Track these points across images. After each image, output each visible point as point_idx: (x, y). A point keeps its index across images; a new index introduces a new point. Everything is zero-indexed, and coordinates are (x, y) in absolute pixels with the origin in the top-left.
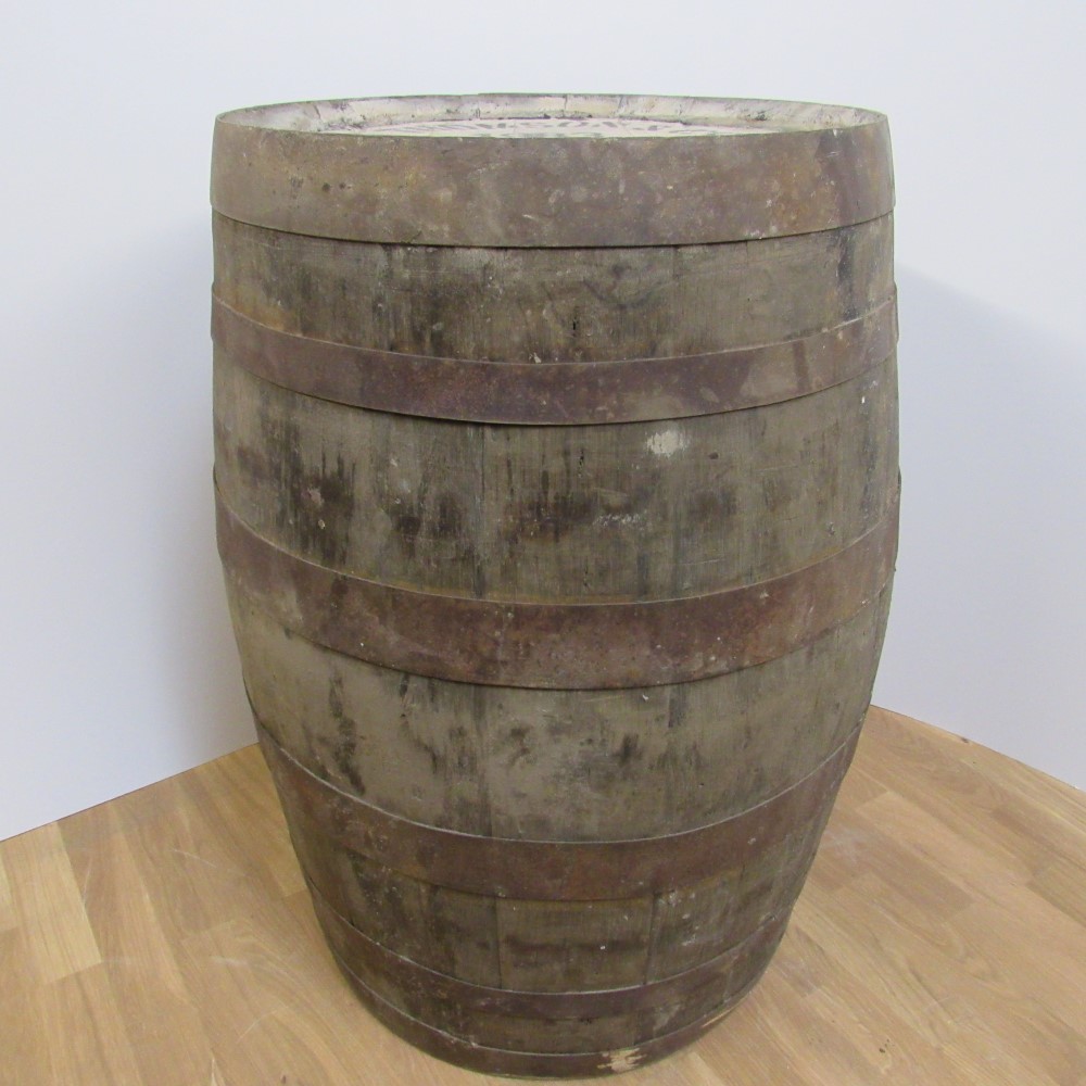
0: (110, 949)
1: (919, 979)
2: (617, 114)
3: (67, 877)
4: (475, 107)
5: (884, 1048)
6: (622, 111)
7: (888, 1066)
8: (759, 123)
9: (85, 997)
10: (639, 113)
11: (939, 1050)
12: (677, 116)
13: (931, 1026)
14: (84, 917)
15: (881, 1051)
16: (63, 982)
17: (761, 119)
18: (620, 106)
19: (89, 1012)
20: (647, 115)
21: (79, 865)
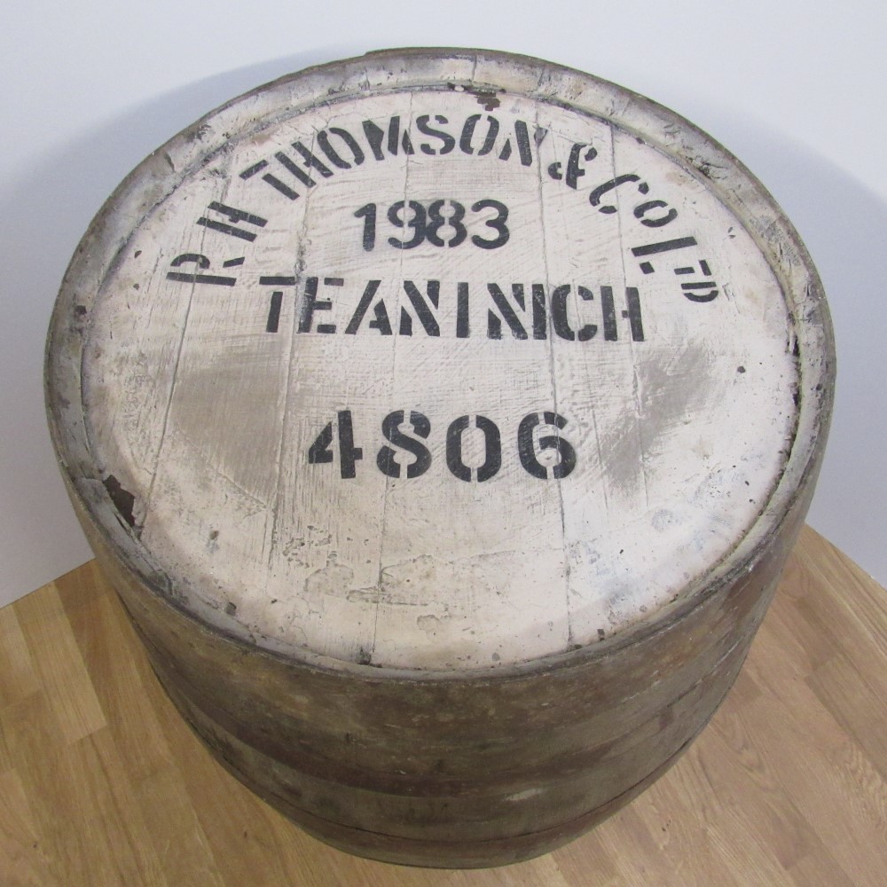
0: (112, 713)
1: (703, 767)
2: (536, 93)
3: (70, 640)
4: (363, 79)
5: (665, 828)
6: (541, 90)
7: (666, 843)
8: (701, 175)
9: (99, 757)
10: (562, 97)
11: (704, 831)
12: (607, 115)
13: (704, 810)
14: (88, 680)
15: (664, 830)
16: (82, 742)
17: (705, 172)
18: (540, 83)
19: (104, 770)
20: (572, 102)
21: (78, 627)
